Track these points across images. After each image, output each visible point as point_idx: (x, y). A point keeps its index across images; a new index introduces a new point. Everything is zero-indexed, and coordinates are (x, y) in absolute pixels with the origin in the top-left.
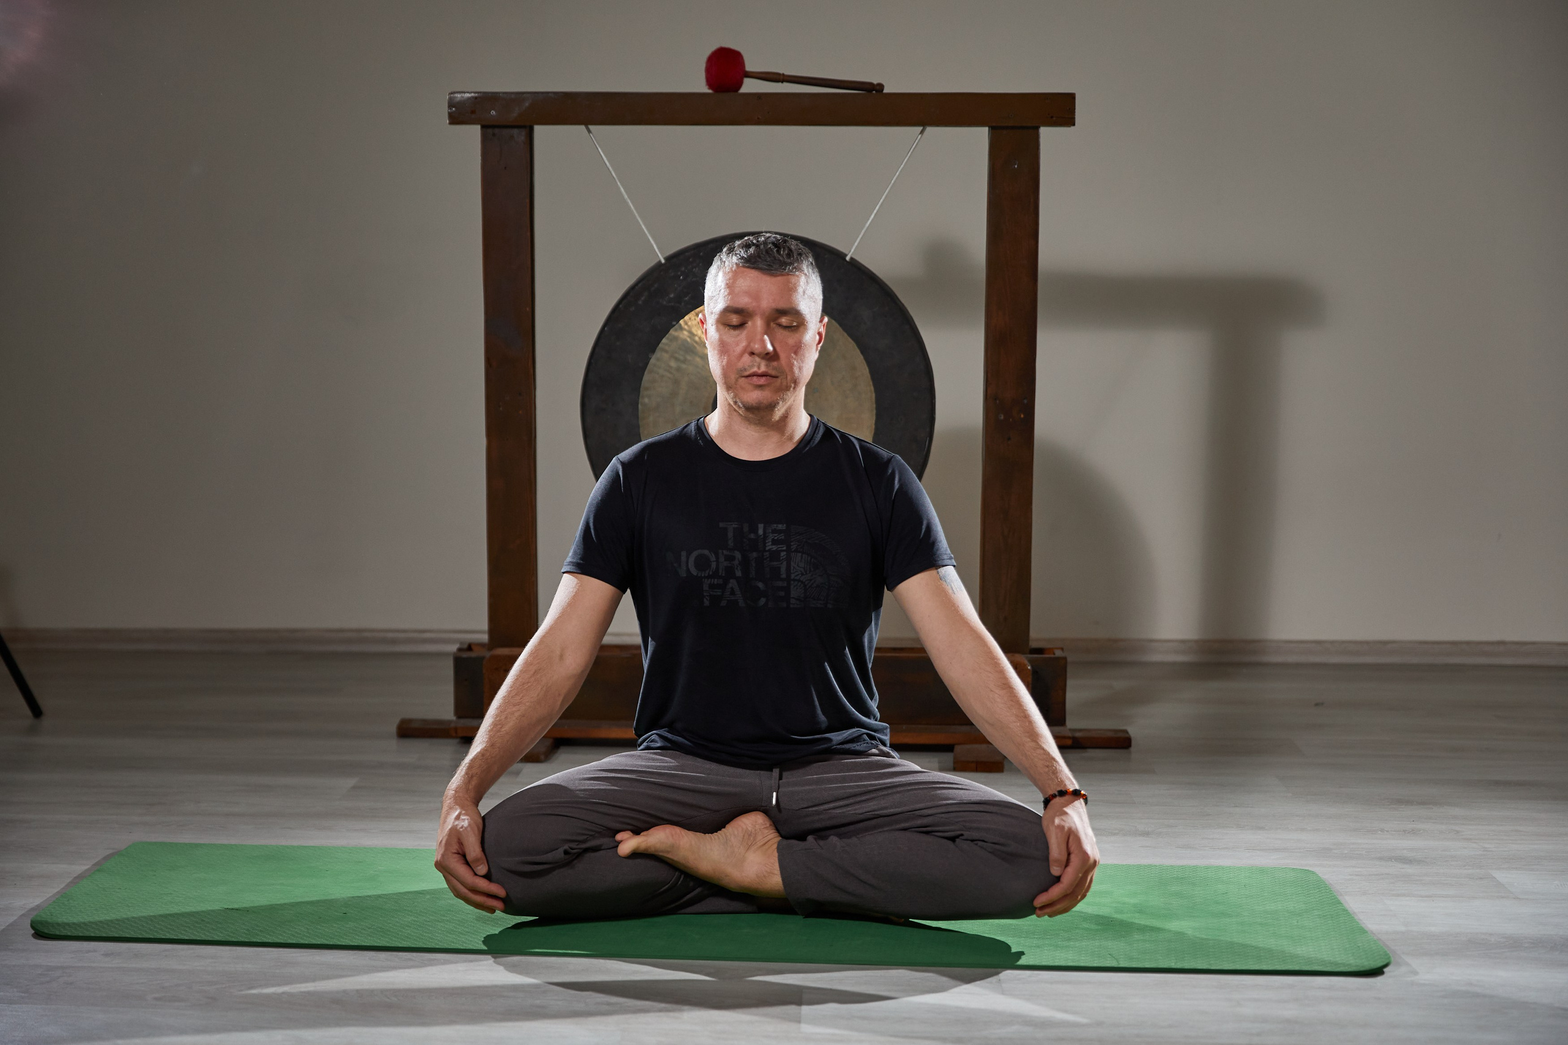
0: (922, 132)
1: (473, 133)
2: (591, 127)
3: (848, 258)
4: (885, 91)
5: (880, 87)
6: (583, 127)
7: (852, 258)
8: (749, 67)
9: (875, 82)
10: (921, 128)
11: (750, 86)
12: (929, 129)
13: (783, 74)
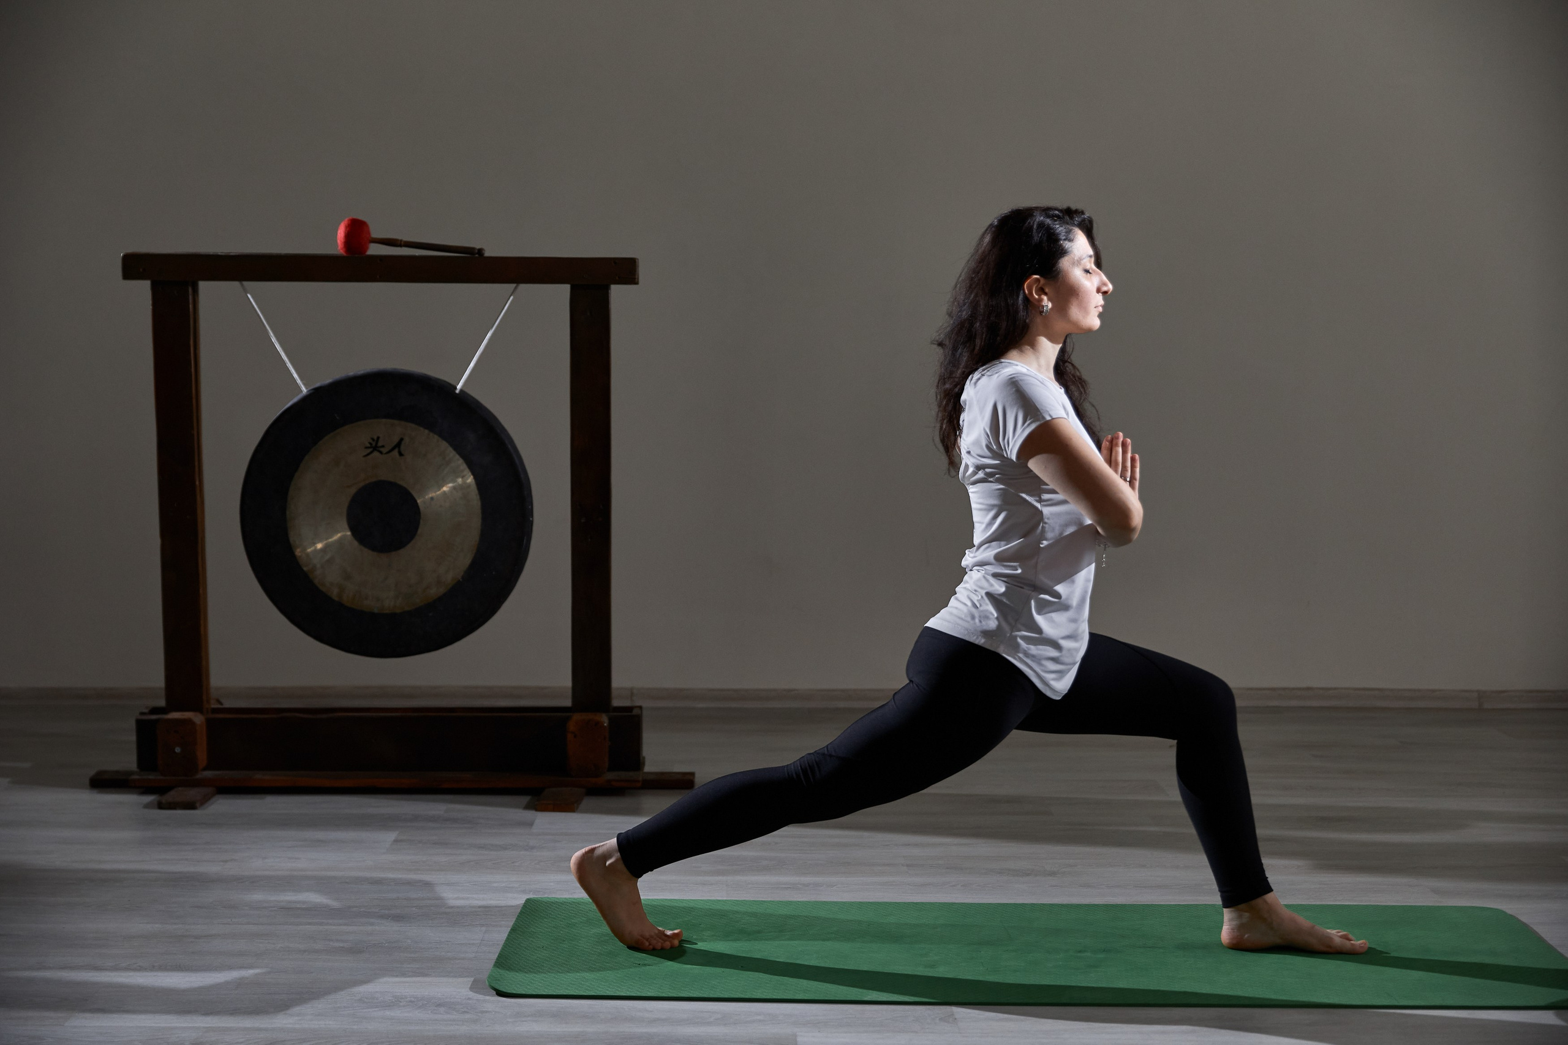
0: (516, 288)
1: (144, 288)
2: (245, 283)
3: (457, 391)
4: (487, 254)
5: (480, 252)
6: (236, 284)
7: (461, 390)
8: (375, 234)
9: (478, 247)
10: (514, 285)
11: (374, 250)
12: (522, 286)
13: (401, 241)
